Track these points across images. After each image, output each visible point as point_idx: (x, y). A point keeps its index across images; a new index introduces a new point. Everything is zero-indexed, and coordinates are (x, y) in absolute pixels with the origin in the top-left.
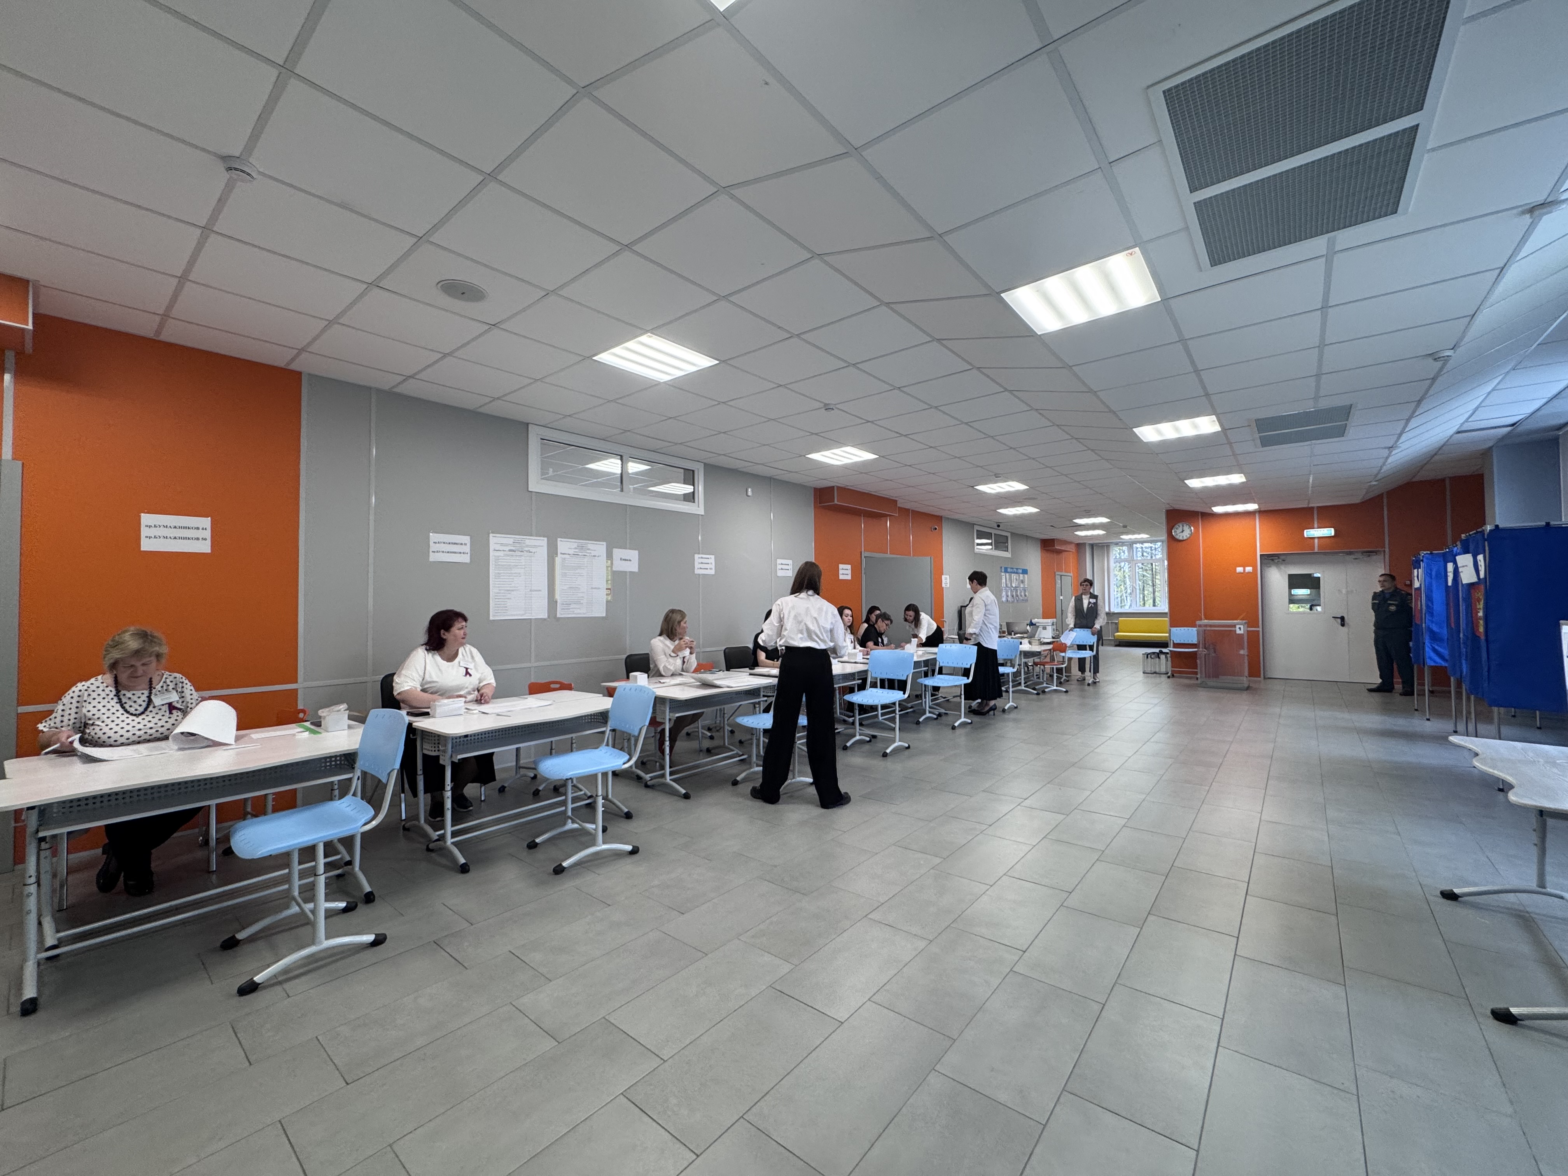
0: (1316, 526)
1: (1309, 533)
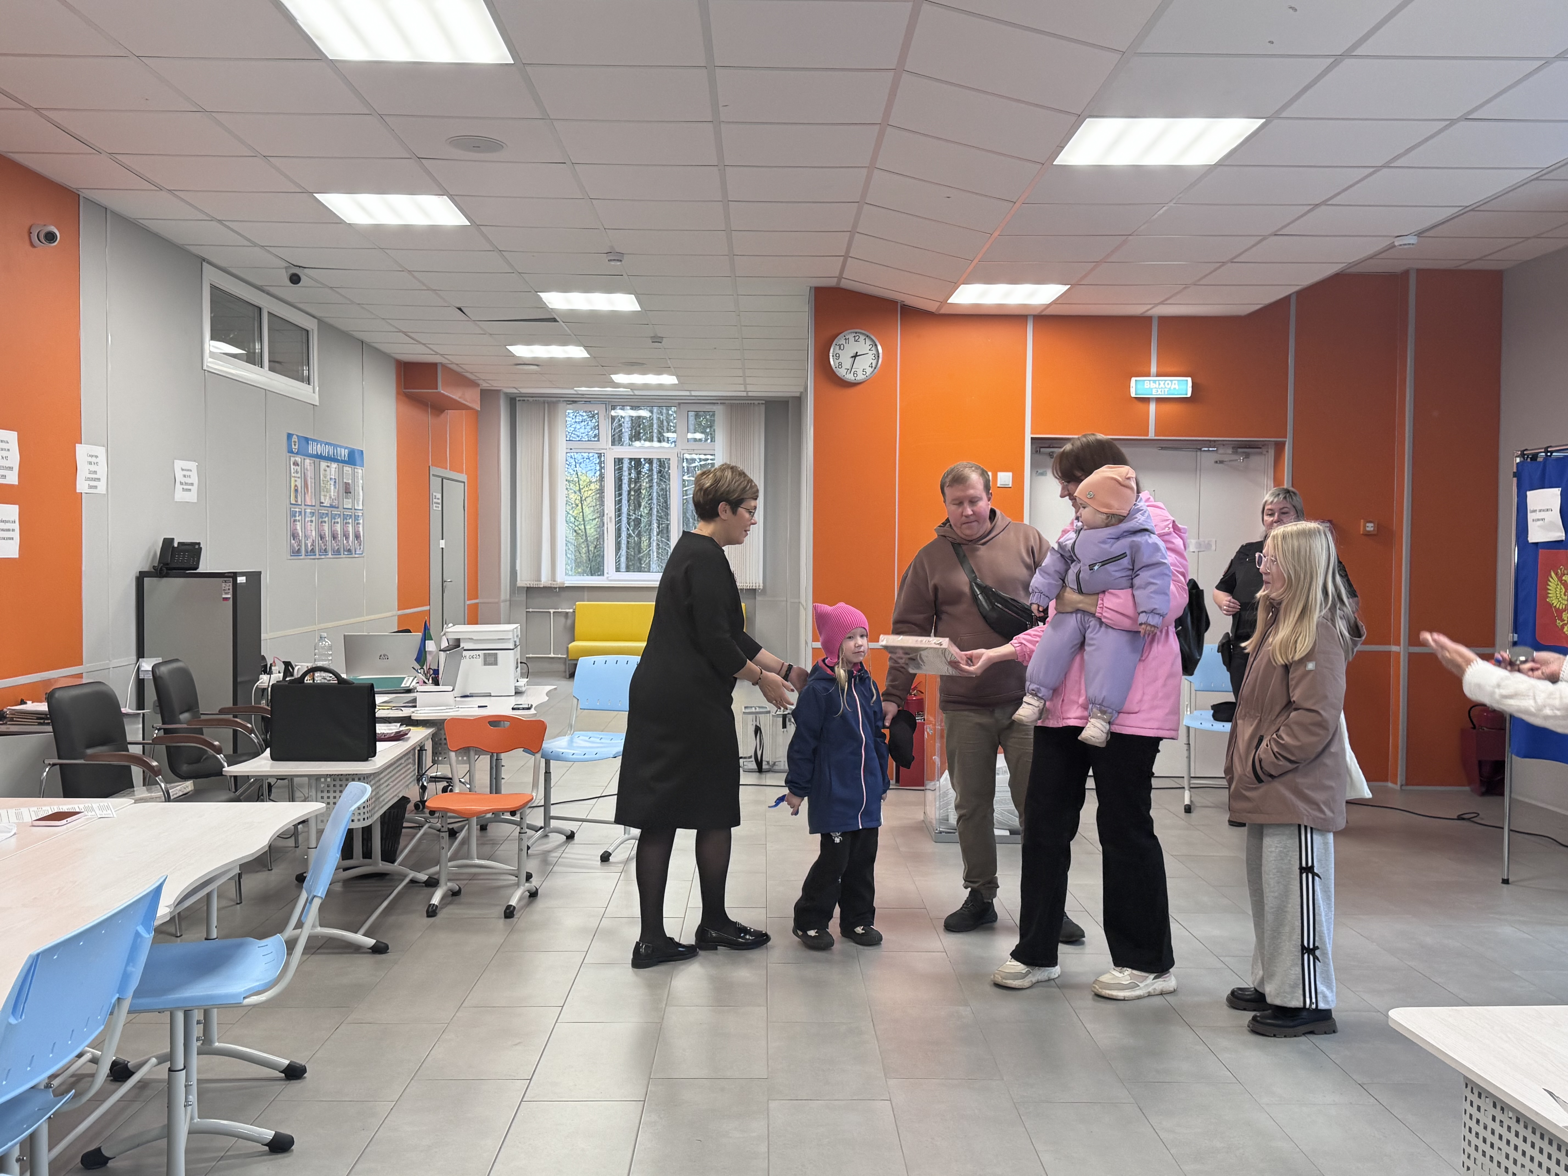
0: (1154, 369)
1: (1140, 386)
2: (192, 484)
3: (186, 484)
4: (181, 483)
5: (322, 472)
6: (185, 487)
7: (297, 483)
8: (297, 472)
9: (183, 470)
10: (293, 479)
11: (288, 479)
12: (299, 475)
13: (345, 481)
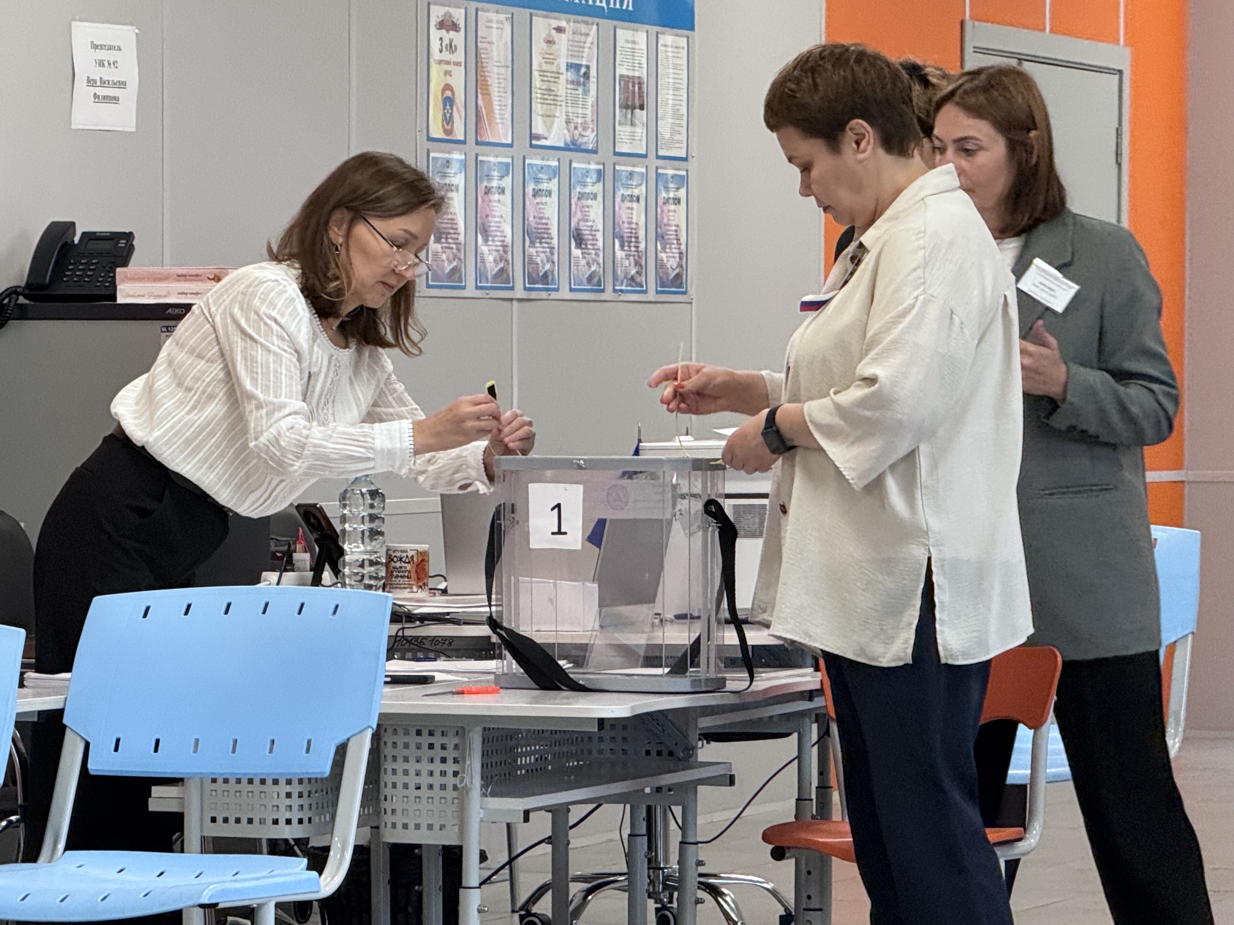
2: (122, 85)
3: (104, 83)
4: (91, 82)
5: (539, 46)
6: (103, 92)
7: (450, 80)
8: (451, 48)
9: (95, 47)
10: (434, 68)
11: (422, 66)
12: (459, 57)
13: (621, 71)
